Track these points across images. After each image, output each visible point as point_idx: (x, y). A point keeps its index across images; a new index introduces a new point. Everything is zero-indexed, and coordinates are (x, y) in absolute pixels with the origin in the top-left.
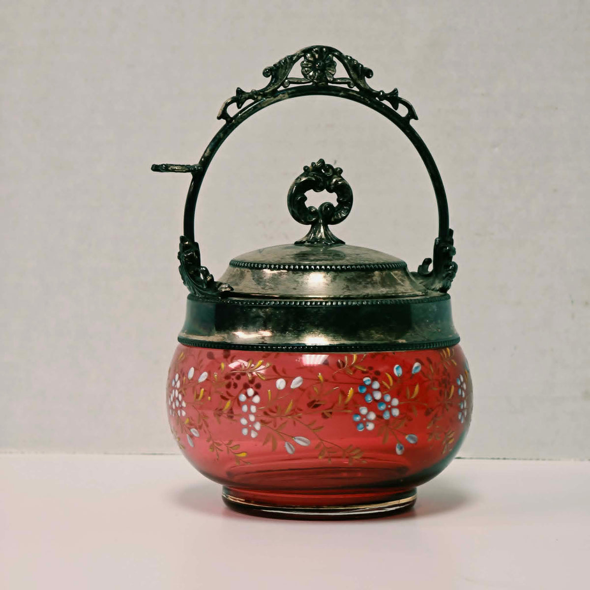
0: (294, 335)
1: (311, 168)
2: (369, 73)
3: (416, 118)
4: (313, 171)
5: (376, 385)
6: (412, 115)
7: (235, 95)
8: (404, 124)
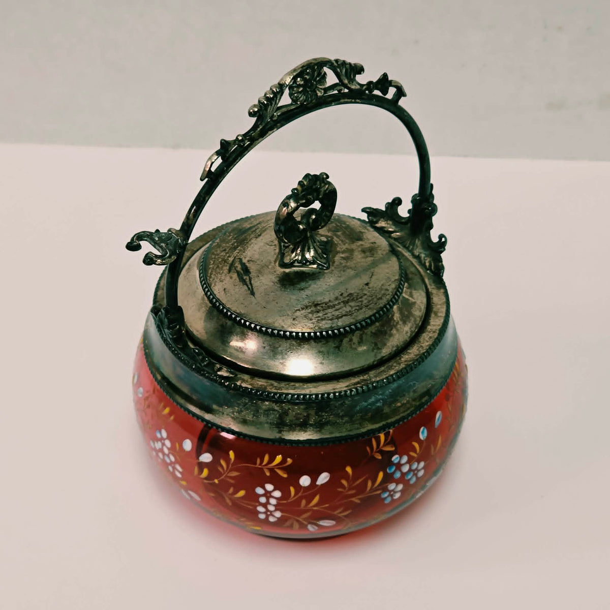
0: (316, 428)
1: (300, 188)
2: (359, 70)
3: (404, 95)
4: (302, 192)
5: (405, 459)
6: (400, 93)
7: (218, 147)
8: (393, 107)
